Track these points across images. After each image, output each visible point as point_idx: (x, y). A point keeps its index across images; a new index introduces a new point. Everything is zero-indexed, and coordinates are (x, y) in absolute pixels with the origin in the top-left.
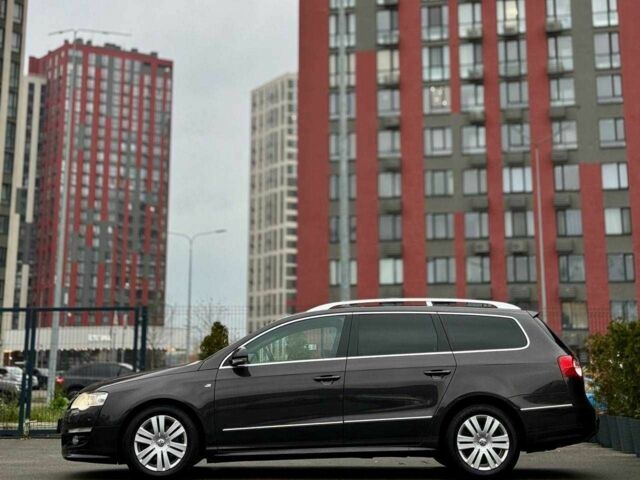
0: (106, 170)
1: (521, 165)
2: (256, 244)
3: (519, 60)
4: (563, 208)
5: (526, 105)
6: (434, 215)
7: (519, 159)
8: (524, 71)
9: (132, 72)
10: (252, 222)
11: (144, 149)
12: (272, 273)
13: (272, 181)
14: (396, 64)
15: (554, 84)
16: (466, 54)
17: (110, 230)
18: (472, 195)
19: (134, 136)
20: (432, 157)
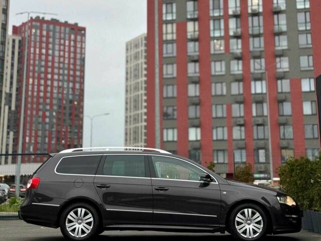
0: (52, 83)
1: (260, 79)
2: (128, 120)
3: (259, 26)
4: (281, 102)
5: (262, 49)
6: (216, 105)
7: (259, 76)
8: (262, 31)
9: (65, 33)
10: (126, 109)
11: (71, 73)
12: (137, 135)
13: (136, 88)
14: (197, 28)
15: (277, 38)
16: (232, 23)
17: (54, 114)
18: (236, 95)
19: (66, 66)
20: (215, 76)
